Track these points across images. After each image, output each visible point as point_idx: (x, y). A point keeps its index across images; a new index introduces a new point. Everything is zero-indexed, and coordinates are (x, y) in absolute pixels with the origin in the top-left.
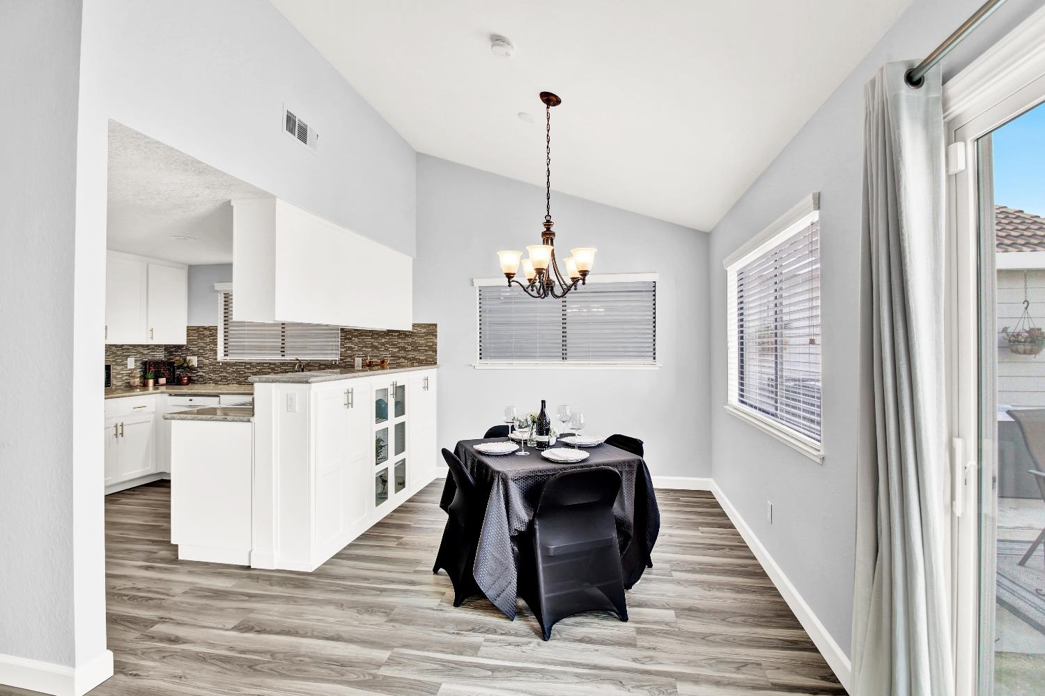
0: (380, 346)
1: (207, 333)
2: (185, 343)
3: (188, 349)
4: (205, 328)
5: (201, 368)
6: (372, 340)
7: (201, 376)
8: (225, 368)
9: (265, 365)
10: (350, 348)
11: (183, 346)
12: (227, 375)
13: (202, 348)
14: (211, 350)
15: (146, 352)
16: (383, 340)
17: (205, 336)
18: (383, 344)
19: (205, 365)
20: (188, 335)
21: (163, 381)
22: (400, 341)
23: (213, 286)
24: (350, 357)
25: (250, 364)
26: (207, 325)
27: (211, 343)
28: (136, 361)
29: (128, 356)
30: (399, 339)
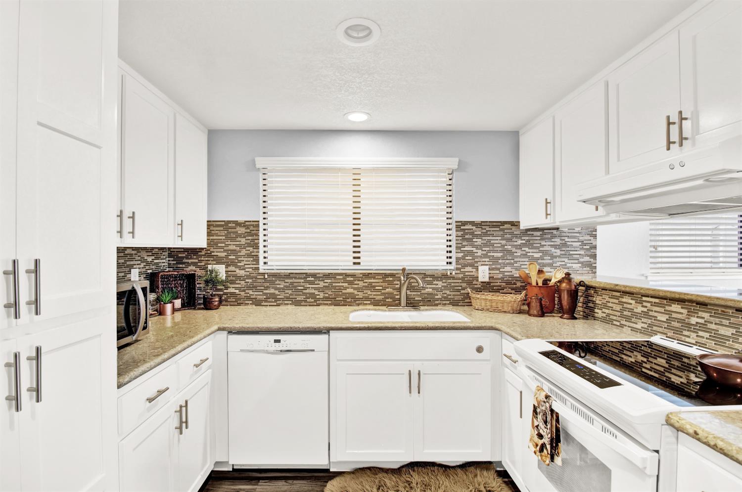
0: (514, 250)
1: (241, 230)
2: (204, 245)
3: (209, 255)
4: (237, 223)
5: (232, 282)
6: (504, 242)
7: (233, 294)
8: (272, 282)
9: (338, 277)
10: (470, 253)
11: (202, 249)
12: (277, 292)
13: (234, 252)
14: (249, 255)
15: (150, 259)
16: (520, 242)
17: (240, 236)
18: (520, 247)
19: (239, 278)
20: (209, 234)
21: (178, 303)
22: (543, 243)
23: (254, 162)
24: (472, 265)
25: (314, 275)
26: (241, 219)
27: (249, 245)
28: (140, 274)
29: (131, 267)
30: (542, 239)
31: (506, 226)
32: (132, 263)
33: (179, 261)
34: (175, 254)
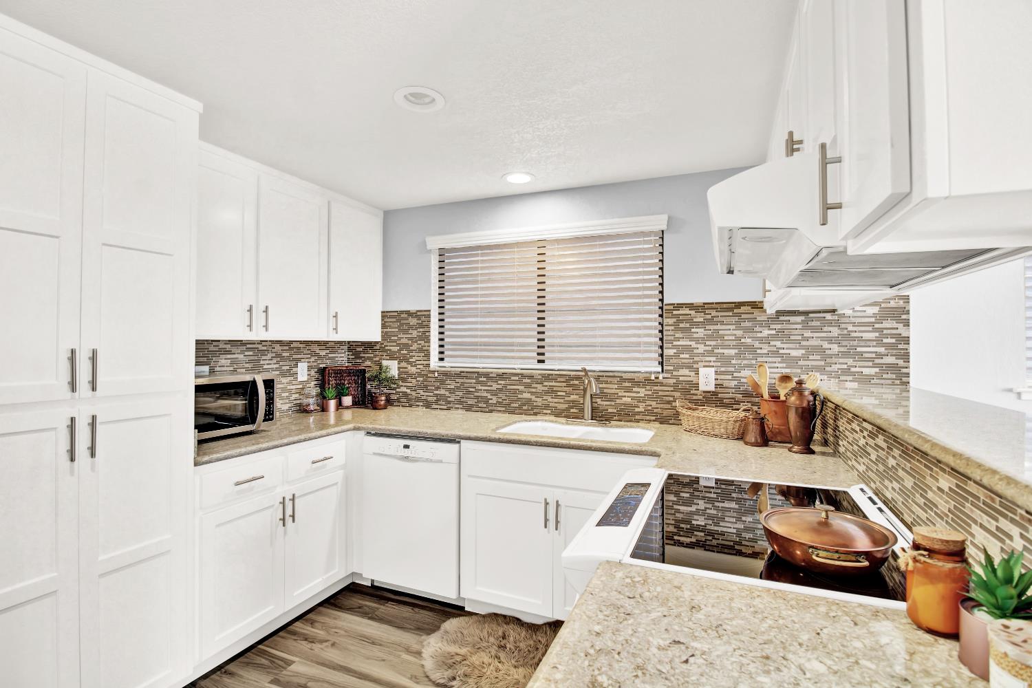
0: (757, 344)
1: (413, 321)
2: (379, 339)
3: (383, 349)
4: (408, 313)
5: (404, 380)
6: (739, 333)
7: (405, 394)
8: (442, 382)
9: (513, 378)
10: (688, 349)
11: (377, 342)
12: (447, 393)
13: (406, 346)
14: (421, 350)
15: (323, 353)
16: (766, 332)
17: (411, 327)
18: (767, 340)
19: (411, 375)
20: (384, 326)
21: (347, 400)
22: (808, 334)
23: (425, 243)
24: (690, 367)
25: (487, 375)
26: (413, 308)
27: (420, 338)
28: (310, 368)
29: (299, 360)
30: (804, 328)
31: (743, 309)
32: (299, 356)
33: (357, 355)
34: (354, 348)
